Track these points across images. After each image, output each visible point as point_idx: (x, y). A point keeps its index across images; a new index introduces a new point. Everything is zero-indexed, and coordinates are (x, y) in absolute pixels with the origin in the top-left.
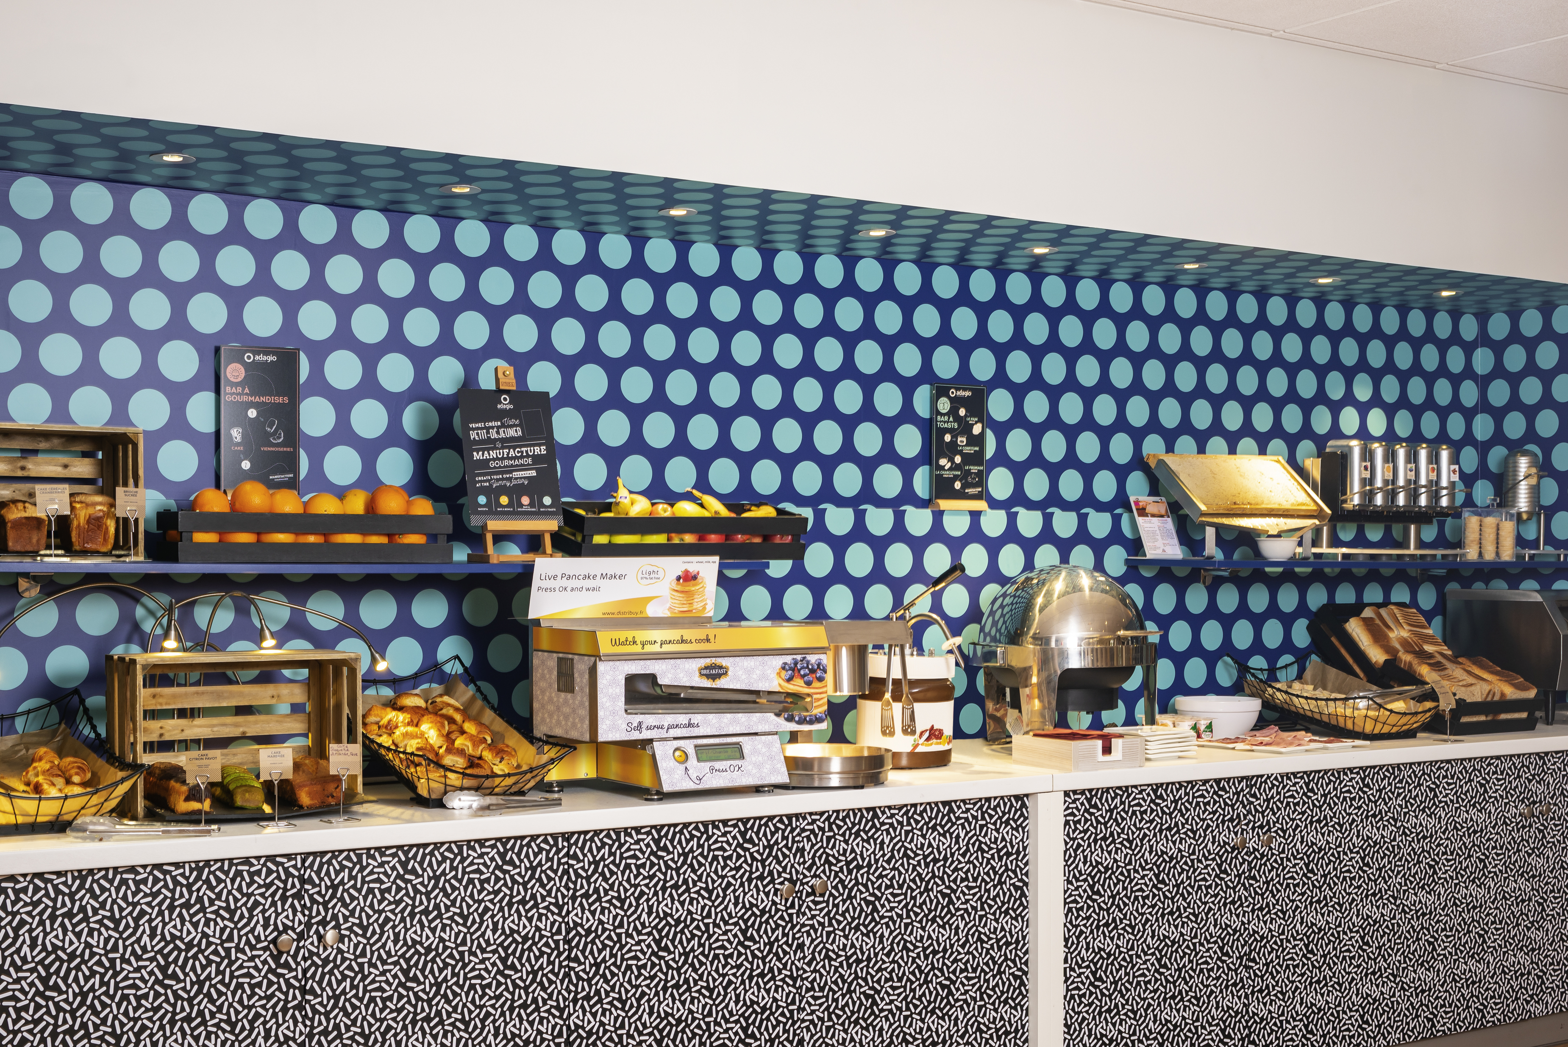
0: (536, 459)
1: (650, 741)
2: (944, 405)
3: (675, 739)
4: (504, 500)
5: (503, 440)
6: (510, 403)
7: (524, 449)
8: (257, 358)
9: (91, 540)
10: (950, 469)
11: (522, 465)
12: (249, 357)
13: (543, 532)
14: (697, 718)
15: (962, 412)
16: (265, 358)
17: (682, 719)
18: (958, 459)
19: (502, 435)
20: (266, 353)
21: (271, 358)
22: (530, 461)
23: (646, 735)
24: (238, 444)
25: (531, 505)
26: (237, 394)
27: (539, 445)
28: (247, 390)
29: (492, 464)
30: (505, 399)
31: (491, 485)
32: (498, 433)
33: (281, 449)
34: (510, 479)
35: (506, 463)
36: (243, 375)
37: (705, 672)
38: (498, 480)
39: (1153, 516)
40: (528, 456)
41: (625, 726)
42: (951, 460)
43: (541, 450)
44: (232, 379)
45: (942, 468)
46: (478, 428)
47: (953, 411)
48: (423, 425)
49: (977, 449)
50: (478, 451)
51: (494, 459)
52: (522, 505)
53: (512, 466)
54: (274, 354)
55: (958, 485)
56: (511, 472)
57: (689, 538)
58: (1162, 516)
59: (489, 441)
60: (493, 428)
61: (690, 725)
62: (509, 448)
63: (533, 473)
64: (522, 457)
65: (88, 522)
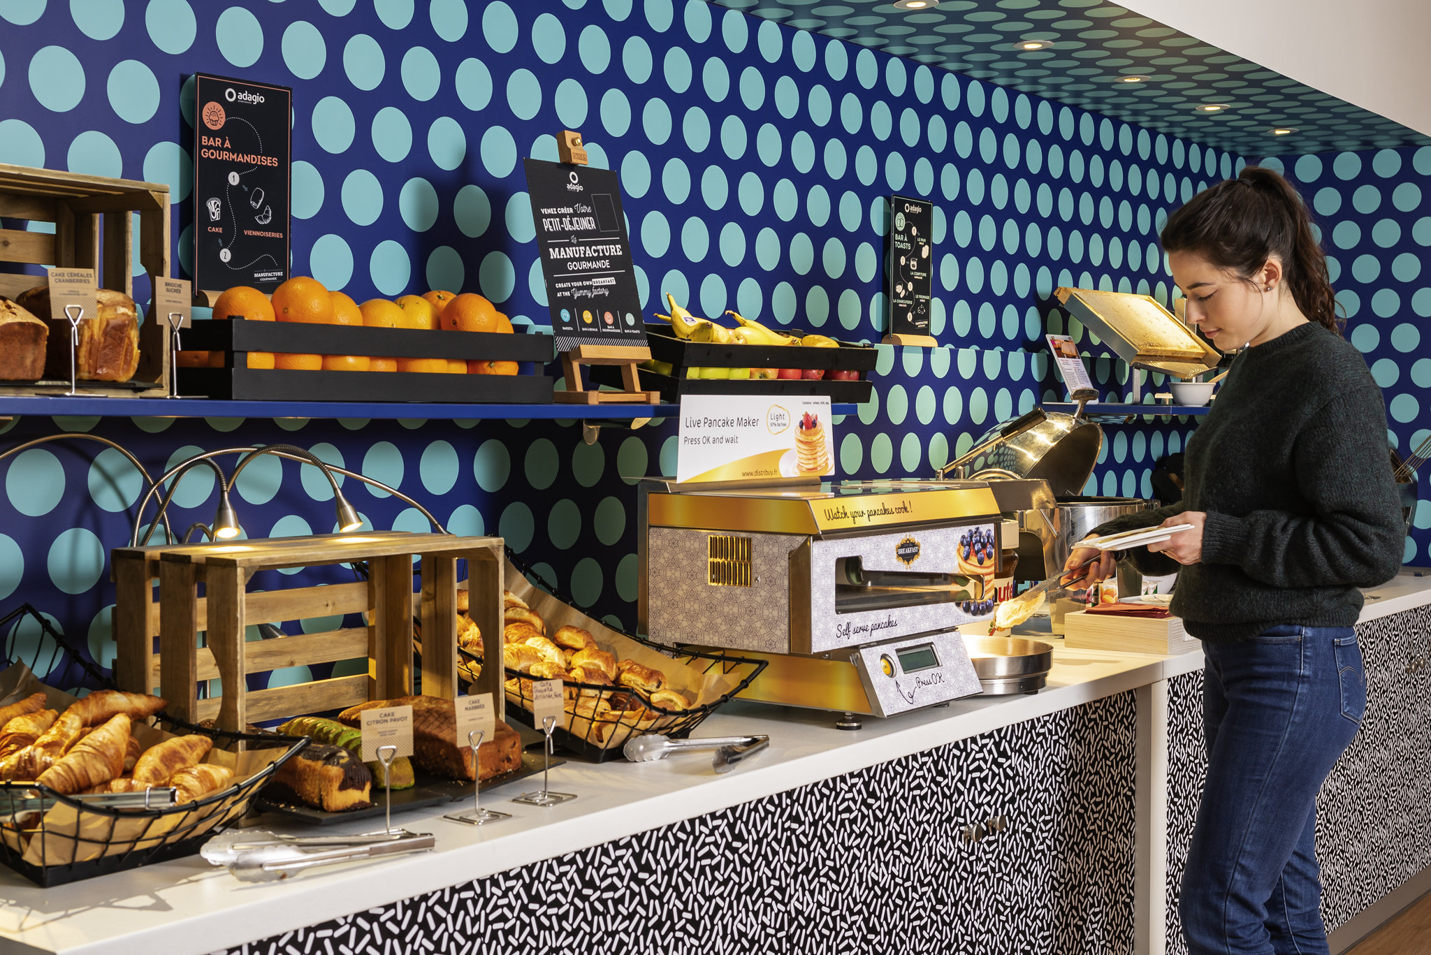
0: (612, 259)
1: (856, 648)
2: (900, 222)
3: (879, 643)
4: (588, 317)
5: (580, 234)
6: (580, 183)
7: (600, 247)
8: (241, 96)
9: (107, 362)
10: (905, 298)
11: (600, 269)
12: (231, 95)
13: (627, 363)
14: (896, 613)
15: (914, 231)
16: (251, 98)
17: (881, 616)
18: (910, 286)
19: (576, 227)
20: (252, 91)
21: (258, 99)
22: (607, 264)
23: (854, 640)
24: (216, 224)
25: (615, 324)
26: (216, 148)
27: (614, 243)
28: (227, 144)
29: (571, 266)
30: (574, 178)
31: (572, 295)
32: (571, 223)
33: (268, 234)
34: (589, 288)
35: (585, 265)
36: (223, 121)
37: (902, 551)
38: (579, 288)
39: (1068, 357)
40: (605, 258)
41: (835, 630)
42: (905, 288)
43: (616, 250)
44: (209, 126)
45: (897, 296)
46: (550, 216)
47: (907, 230)
48: (422, 213)
49: (925, 275)
50: (554, 246)
51: (573, 260)
52: (605, 325)
53: (590, 270)
54: (262, 92)
55: (910, 317)
56: (589, 278)
57: (772, 374)
58: (1074, 357)
59: (563, 234)
60: (565, 215)
61: (890, 624)
62: (584, 244)
63: (611, 281)
64: (598, 259)
65: (105, 333)
